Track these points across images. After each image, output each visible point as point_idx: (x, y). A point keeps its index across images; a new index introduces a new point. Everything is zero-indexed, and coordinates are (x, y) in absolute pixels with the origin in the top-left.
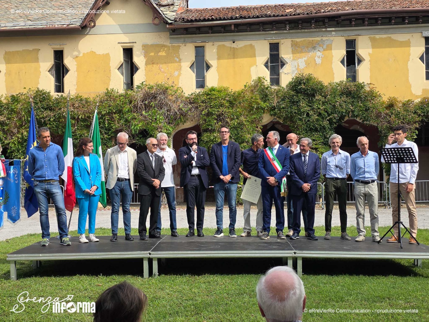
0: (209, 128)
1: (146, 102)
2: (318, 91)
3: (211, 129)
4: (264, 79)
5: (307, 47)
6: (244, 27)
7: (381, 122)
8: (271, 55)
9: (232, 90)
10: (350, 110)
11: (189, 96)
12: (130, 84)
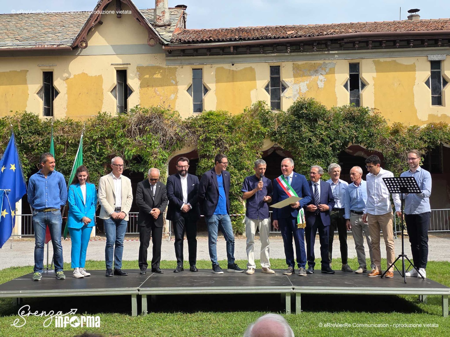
0: (207, 154)
1: (141, 126)
2: (321, 116)
3: (209, 155)
4: (264, 103)
5: (310, 70)
6: (244, 50)
7: (386, 148)
8: (271, 78)
9: (231, 114)
10: (353, 136)
11: (186, 120)
12: (123, 107)
